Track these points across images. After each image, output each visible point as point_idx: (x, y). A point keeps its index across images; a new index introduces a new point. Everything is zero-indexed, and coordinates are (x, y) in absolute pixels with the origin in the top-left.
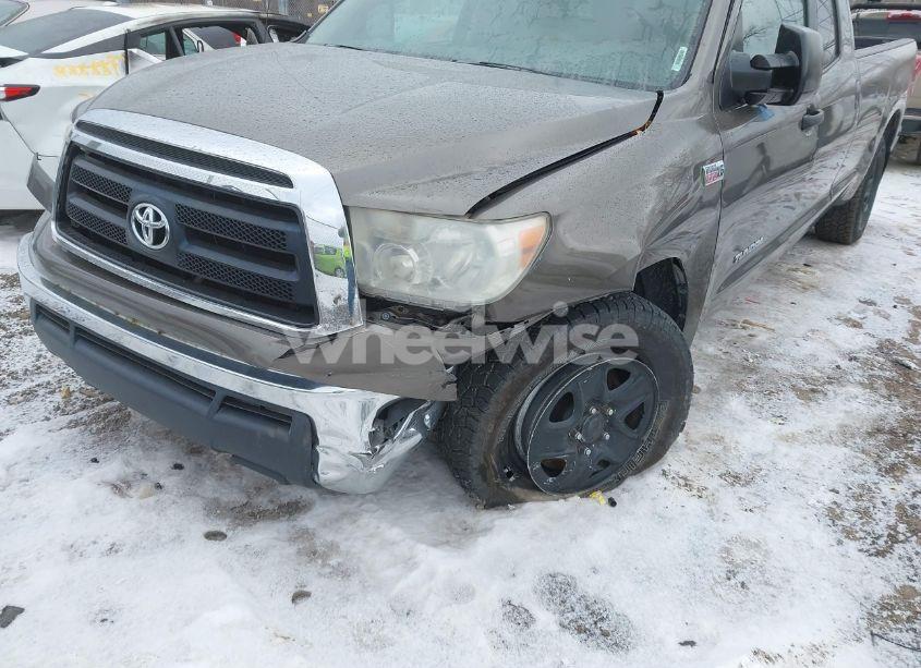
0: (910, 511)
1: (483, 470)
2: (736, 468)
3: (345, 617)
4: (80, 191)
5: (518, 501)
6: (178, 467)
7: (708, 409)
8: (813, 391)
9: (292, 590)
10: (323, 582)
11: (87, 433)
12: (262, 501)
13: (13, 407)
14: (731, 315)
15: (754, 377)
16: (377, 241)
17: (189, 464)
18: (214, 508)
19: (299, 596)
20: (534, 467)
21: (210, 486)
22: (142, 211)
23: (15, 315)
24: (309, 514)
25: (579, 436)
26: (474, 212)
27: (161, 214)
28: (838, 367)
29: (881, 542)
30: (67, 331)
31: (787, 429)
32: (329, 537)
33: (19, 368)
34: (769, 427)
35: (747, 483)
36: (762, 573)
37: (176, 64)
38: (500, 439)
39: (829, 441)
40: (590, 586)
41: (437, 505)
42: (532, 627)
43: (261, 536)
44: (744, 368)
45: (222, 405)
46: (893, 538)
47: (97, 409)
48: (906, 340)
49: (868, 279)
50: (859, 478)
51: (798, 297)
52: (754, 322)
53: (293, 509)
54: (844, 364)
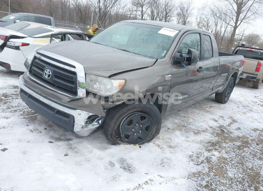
0: (209, 158)
1: (111, 135)
2: (172, 145)
3: (75, 159)
4: (35, 66)
5: (119, 144)
6: (46, 129)
7: (170, 133)
8: (198, 133)
9: (65, 153)
10: (72, 153)
11: (27, 120)
12: (63, 138)
13: (11, 113)
14: (185, 115)
15: (185, 128)
16: (91, 81)
17: (48, 129)
18: (52, 137)
19: (66, 155)
20: (123, 136)
21: (52, 133)
22: (46, 71)
23: (15, 94)
24: (72, 141)
25: (133, 130)
26: (110, 77)
27: (50, 72)
28: (207, 129)
29: (199, 163)
30: (27, 95)
31: (188, 139)
32: (75, 146)
33: (14, 105)
34: (184, 138)
35: (173, 148)
36: (169, 164)
37: (63, 42)
38: (116, 128)
39: (197, 143)
40: (129, 161)
41: (101, 143)
42: (114, 167)
43: (60, 143)
44: (183, 126)
45: (56, 113)
46: (202, 162)
47: (30, 116)
48: (227, 126)
49: (225, 112)
50: (200, 151)
51: (204, 113)
52: (190, 117)
53: (69, 140)
54: (208, 128)
